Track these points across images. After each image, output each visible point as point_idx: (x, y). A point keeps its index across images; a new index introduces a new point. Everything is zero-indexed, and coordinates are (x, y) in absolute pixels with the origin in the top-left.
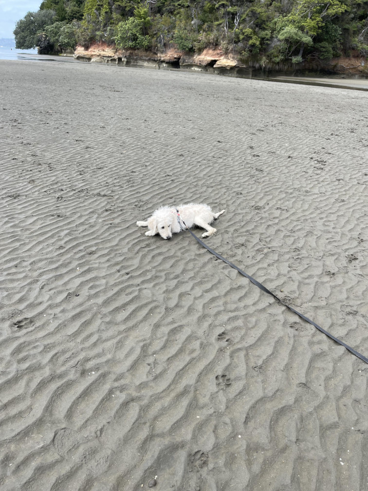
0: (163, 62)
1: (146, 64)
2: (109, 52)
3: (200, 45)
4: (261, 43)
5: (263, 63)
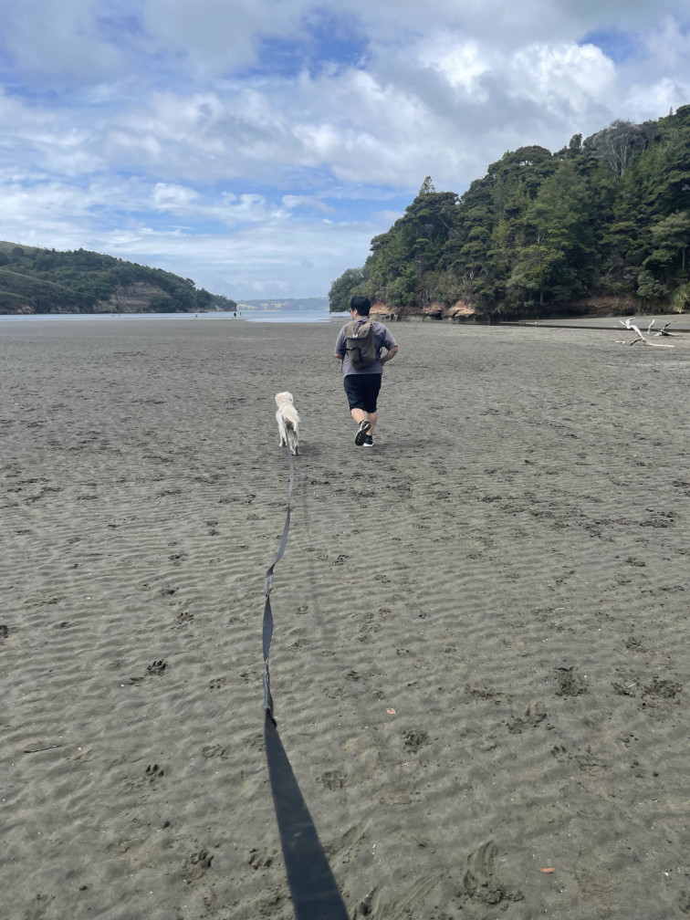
0: (427, 315)
2: (384, 310)
3: (452, 298)
4: (496, 292)
5: (498, 309)
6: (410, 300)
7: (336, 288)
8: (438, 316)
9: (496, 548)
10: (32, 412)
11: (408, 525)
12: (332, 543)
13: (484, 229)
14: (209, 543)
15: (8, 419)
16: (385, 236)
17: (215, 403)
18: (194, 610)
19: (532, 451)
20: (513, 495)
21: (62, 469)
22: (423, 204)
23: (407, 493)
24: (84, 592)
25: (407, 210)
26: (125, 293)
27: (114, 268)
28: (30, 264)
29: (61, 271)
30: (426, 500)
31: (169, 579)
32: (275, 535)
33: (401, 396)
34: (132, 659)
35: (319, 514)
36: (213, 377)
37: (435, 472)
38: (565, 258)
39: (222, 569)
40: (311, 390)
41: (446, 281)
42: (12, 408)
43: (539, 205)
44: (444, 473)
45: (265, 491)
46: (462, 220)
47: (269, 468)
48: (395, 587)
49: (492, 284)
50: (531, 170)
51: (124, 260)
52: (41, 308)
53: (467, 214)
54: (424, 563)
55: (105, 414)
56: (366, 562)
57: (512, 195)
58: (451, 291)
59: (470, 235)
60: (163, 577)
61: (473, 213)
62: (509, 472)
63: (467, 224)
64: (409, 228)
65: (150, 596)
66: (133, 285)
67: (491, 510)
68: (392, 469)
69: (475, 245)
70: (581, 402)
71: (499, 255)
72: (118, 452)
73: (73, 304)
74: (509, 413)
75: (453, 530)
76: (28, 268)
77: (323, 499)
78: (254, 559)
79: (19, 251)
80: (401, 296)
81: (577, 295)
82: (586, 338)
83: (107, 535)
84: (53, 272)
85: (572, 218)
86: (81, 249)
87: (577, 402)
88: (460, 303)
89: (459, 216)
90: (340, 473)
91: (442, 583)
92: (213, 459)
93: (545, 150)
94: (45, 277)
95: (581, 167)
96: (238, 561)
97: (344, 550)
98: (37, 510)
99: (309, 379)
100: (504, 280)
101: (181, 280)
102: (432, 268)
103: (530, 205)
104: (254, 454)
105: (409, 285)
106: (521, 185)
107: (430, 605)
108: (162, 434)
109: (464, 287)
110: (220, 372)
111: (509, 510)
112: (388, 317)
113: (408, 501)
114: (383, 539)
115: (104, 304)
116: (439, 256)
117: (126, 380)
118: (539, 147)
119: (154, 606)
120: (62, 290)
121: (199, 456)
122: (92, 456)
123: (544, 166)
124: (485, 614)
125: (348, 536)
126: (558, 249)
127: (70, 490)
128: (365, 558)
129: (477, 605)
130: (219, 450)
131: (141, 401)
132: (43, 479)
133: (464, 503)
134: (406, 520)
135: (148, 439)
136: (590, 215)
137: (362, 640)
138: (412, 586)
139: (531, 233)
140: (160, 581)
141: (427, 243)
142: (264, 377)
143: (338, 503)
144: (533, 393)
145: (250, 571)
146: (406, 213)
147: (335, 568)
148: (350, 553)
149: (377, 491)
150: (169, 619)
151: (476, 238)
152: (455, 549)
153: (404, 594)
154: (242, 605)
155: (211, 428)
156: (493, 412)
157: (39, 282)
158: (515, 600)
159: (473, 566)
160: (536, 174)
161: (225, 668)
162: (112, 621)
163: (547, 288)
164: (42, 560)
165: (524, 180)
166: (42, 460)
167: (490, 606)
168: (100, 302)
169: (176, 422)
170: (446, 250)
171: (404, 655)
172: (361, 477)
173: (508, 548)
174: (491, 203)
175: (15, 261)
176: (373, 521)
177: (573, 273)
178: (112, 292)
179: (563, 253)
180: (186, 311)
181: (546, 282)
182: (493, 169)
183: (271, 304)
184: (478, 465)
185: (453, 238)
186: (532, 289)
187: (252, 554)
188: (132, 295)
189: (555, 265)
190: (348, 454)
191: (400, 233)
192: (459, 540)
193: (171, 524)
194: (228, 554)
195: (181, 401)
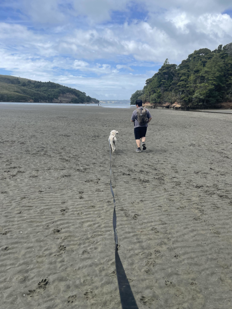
0: (164, 107)
1: (159, 108)
2: (149, 105)
3: (173, 101)
4: (189, 99)
5: (189, 105)
6: (158, 101)
7: (133, 96)
8: (168, 107)
9: (206, 214)
10: (23, 138)
11: (164, 199)
12: (131, 206)
13: (186, 77)
14: (79, 203)
15: (14, 140)
16: (151, 79)
17: (88, 137)
18: (67, 243)
19: (212, 164)
20: (208, 185)
21: (28, 162)
22: (164, 68)
23: (162, 181)
24: (20, 228)
25: (159, 70)
26: (63, 97)
27: (60, 88)
28: (33, 86)
29: (43, 88)
30: (171, 186)
31: (58, 223)
32: (107, 201)
33: (157, 137)
34: (32, 275)
35: (126, 190)
36: (89, 127)
37: (173, 172)
38: (214, 88)
39: (82, 219)
40: (123, 133)
41: (171, 95)
42: (17, 136)
43: (206, 69)
44: (177, 172)
45: (104, 177)
46: (178, 74)
47: (106, 166)
48: (161, 236)
49: (188, 96)
50: (204, 57)
51: (63, 85)
52: (36, 101)
53: (180, 72)
54: (174, 222)
55: (49, 140)
56: (147, 219)
57: (197, 66)
58: (173, 98)
59: (181, 79)
60: (56, 222)
61: (182, 71)
62: (205, 173)
63: (180, 75)
64: (159, 76)
65: (48, 233)
66: (66, 94)
67: (200, 193)
68: (156, 169)
69: (182, 83)
70: (227, 142)
71: (191, 87)
72: (50, 156)
73: (46, 99)
74: (199, 146)
75: (185, 203)
76: (32, 87)
77: (127, 182)
78: (97, 214)
79: (30, 82)
80: (155, 100)
81: (218, 101)
82: (222, 116)
83: (37, 196)
84: (40, 89)
85: (218, 74)
86: (49, 81)
87: (225, 142)
88: (176, 103)
89: (177, 73)
90: (134, 170)
91: (184, 235)
92: (85, 161)
93: (209, 50)
94: (38, 91)
95: (221, 56)
96: (90, 214)
97: (137, 211)
98: (13, 181)
99: (123, 129)
100: (192, 95)
101: (81, 92)
102: (167, 90)
103: (203, 69)
104: (101, 159)
105: (158, 96)
106: (200, 62)
107: (179, 249)
108: (67, 149)
109: (178, 97)
110: (92, 125)
111: (208, 193)
112: (150, 107)
113: (163, 185)
114: (154, 206)
115: (56, 100)
116: (169, 86)
117: (59, 127)
118: (207, 49)
119: (49, 240)
120: (43, 95)
121: (80, 159)
122: (40, 157)
123: (209, 55)
124: (208, 258)
125: (138, 203)
126: (212, 85)
127: (28, 172)
128: (147, 216)
129: (203, 252)
130: (88, 157)
131: (62, 135)
132: (19, 167)
133: (188, 188)
134: (163, 196)
135: (62, 151)
136: (224, 73)
137: (147, 272)
138: (170, 236)
139: (203, 79)
140: (54, 224)
141: (165, 82)
142: (107, 128)
143: (134, 185)
144: (207, 138)
145: (95, 220)
146: (158, 71)
147: (133, 221)
148: (139, 213)
149: (150, 180)
150: (54, 249)
151: (182, 80)
152: (187, 214)
153: (166, 240)
154: (89, 242)
155: (86, 147)
156: (193, 145)
157: (36, 92)
158: (221, 249)
159: (196, 225)
160: (206, 58)
161: (77, 287)
162: (28, 248)
163: (207, 98)
164: (7, 208)
165: (201, 60)
166: (21, 158)
167: (209, 252)
168: (55, 99)
169: (73, 144)
170: (172, 84)
171: (169, 285)
172: (143, 173)
173: (211, 215)
174: (189, 68)
175: (28, 85)
176: (149, 195)
177: (217, 93)
178: (59, 96)
179: (214, 86)
180: (82, 103)
181: (207, 96)
182: (190, 56)
183: (111, 101)
184: (191, 169)
185: (175, 80)
186: (202, 99)
187: (96, 211)
188: (65, 97)
189: (211, 90)
190: (137, 161)
191: (156, 78)
192: (188, 209)
193: (64, 192)
194: (86, 210)
195: (76, 136)
